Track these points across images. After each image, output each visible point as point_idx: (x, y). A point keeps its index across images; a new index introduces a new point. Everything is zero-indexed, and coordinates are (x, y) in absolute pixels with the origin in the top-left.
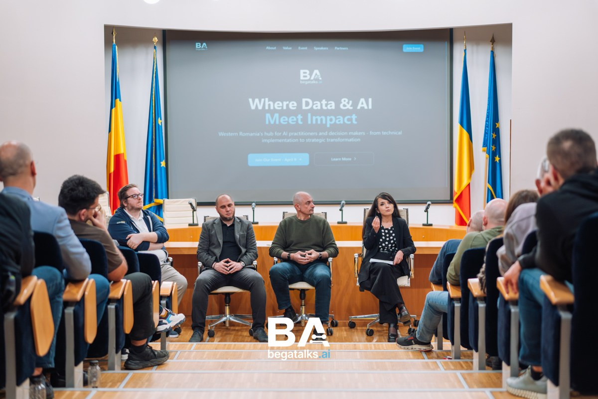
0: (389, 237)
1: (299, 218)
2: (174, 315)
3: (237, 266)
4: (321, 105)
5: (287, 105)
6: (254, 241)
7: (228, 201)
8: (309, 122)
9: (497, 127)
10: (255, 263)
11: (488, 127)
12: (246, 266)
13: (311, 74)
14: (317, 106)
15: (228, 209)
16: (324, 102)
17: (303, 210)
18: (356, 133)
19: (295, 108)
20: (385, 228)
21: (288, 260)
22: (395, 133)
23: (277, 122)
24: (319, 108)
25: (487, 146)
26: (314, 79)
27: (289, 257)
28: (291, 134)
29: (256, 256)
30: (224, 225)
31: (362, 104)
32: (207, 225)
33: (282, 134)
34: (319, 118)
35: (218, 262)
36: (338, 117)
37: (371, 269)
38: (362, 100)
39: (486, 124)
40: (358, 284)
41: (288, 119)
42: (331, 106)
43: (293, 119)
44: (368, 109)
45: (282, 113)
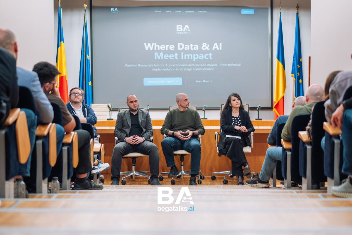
0: (237, 122)
1: (180, 110)
2: (102, 164)
3: (140, 139)
4: (190, 47)
5: (169, 47)
6: (151, 124)
7: (134, 98)
8: (182, 58)
9: (300, 61)
10: (152, 138)
11: (295, 61)
12: (146, 140)
13: (183, 28)
14: (187, 48)
15: (135, 103)
16: (191, 45)
17: (183, 105)
18: (212, 65)
19: (173, 49)
20: (234, 117)
21: (173, 136)
22: (236, 65)
23: (162, 58)
24: (188, 49)
25: (294, 73)
26: (186, 31)
27: (173, 134)
28: (170, 66)
29: (152, 134)
30: (132, 114)
31: (216, 46)
32: (121, 114)
33: (165, 66)
34: (188, 55)
35: (128, 137)
36: (200, 55)
37: (226, 141)
38: (216, 44)
39: (294, 59)
40: (218, 151)
41: (169, 56)
42: (196, 48)
43: (172, 56)
44: (219, 50)
45: (165, 52)
